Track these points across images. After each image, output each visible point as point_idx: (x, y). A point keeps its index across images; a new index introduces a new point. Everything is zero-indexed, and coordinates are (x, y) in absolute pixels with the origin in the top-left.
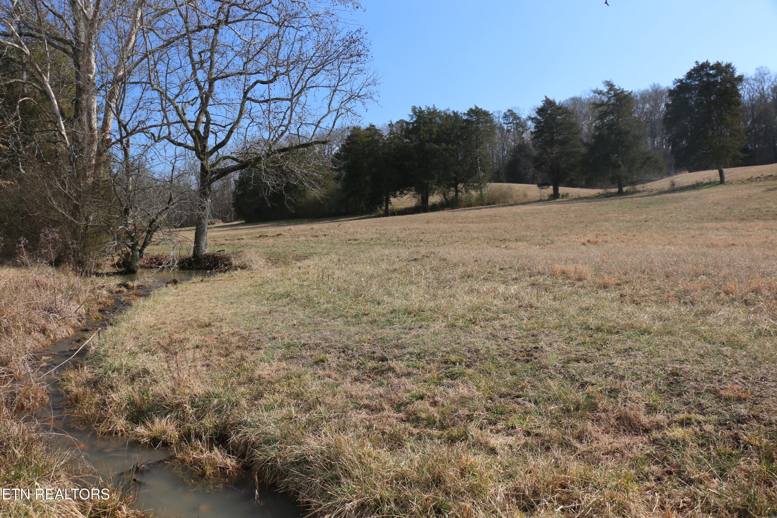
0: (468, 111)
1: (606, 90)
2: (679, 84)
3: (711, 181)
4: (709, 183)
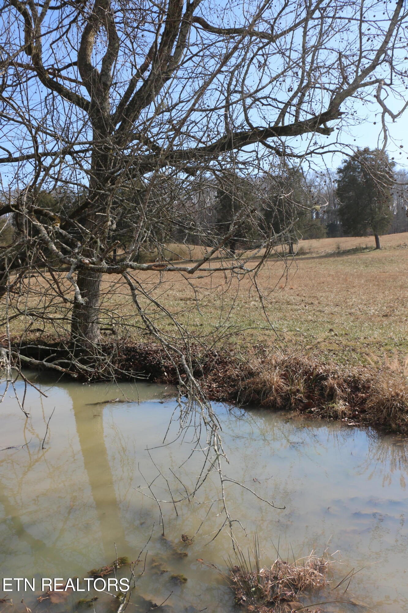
2: (345, 163)
3: (368, 246)
4: (366, 248)
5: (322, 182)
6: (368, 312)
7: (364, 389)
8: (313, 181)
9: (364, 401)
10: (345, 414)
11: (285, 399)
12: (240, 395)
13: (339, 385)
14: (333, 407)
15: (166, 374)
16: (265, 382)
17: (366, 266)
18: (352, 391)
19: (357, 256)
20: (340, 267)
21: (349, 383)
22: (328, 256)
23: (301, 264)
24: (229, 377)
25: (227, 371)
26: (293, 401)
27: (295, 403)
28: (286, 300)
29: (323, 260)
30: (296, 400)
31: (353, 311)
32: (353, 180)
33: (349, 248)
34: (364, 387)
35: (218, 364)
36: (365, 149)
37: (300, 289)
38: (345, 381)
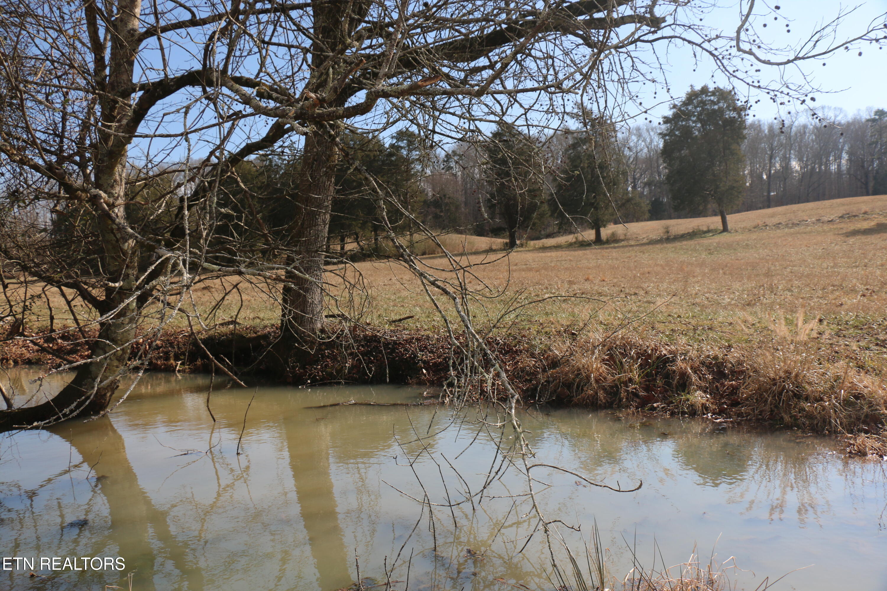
2: (674, 110)
3: (710, 228)
4: (709, 231)
5: (640, 142)
6: (720, 302)
7: (733, 376)
8: (626, 141)
9: (734, 390)
10: (707, 409)
11: (610, 394)
12: (540, 392)
13: (695, 370)
14: (688, 400)
15: (424, 371)
16: (579, 369)
17: (710, 254)
18: (714, 378)
19: (696, 242)
20: (672, 255)
21: (709, 367)
22: (652, 242)
23: (614, 253)
24: (523, 370)
25: (518, 362)
26: (623, 394)
27: (627, 398)
28: (597, 291)
29: (644, 248)
30: (628, 395)
31: (697, 300)
32: (687, 132)
33: (682, 232)
34: (733, 372)
35: (504, 355)
36: (703, 88)
37: (615, 280)
38: (703, 363)
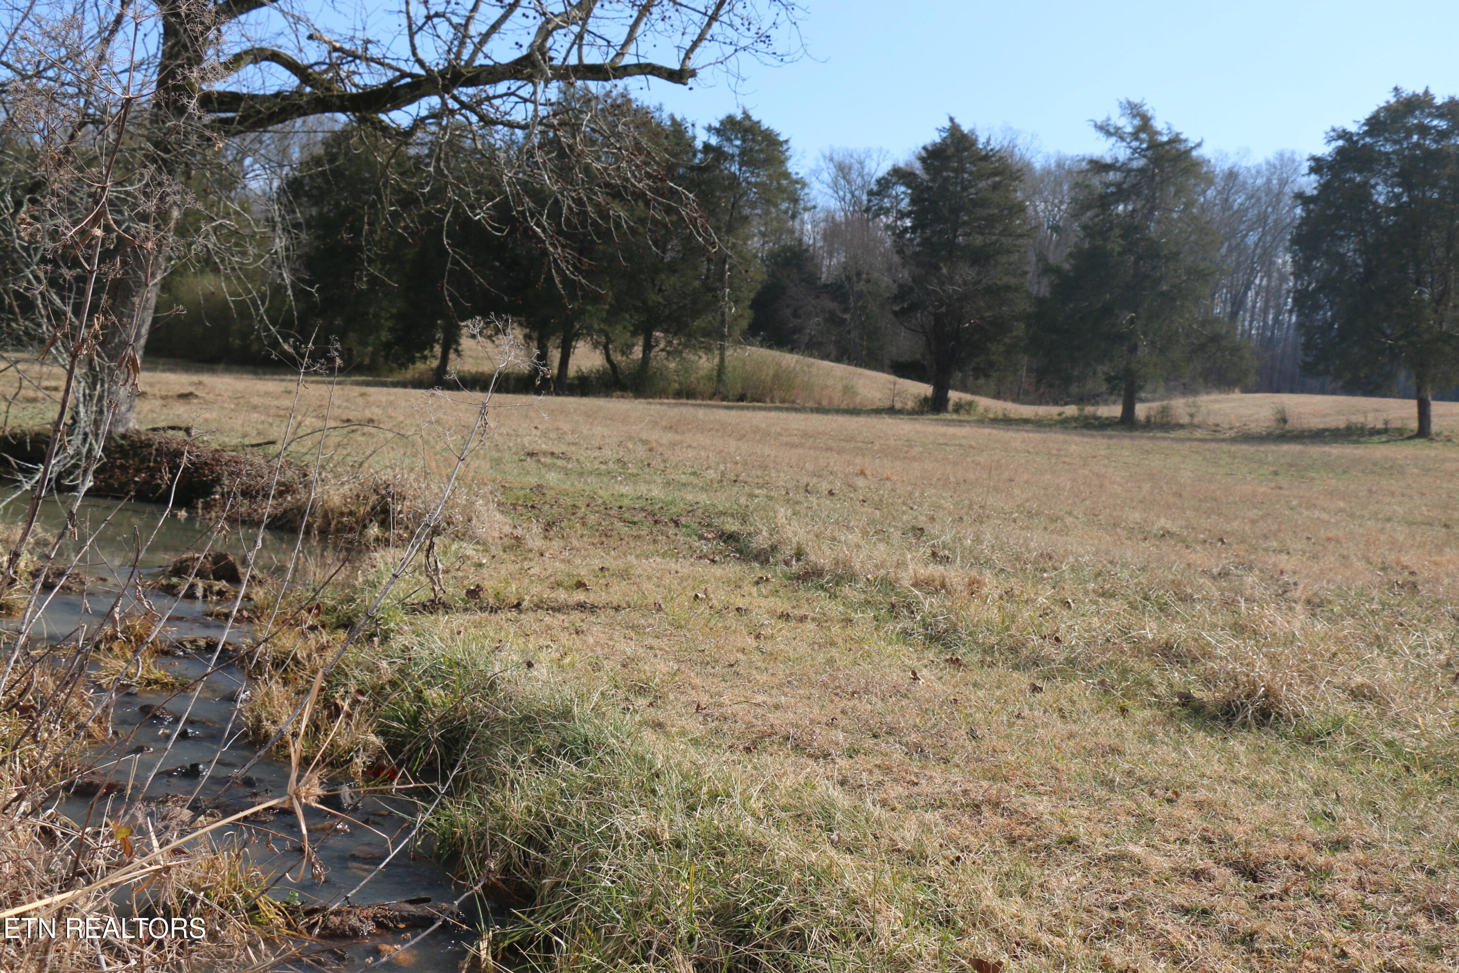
0: (722, 123)
1: (1129, 129)
2: (1340, 143)
3: (1389, 424)
33: (1319, 426)
